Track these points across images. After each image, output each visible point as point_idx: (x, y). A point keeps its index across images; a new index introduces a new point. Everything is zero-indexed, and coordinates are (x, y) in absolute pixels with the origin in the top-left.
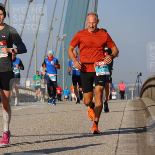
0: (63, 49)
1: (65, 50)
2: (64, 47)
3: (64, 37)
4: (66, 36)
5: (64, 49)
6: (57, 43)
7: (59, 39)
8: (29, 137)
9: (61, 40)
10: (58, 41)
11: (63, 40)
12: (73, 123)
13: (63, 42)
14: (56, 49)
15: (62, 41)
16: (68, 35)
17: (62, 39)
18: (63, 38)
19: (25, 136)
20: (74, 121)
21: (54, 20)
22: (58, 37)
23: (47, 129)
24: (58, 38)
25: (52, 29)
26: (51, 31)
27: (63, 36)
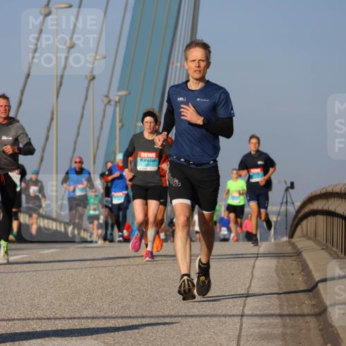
0: (118, 125)
1: (122, 126)
2: (120, 121)
3: (120, 96)
4: (126, 95)
5: (120, 125)
6: (104, 111)
7: (109, 101)
8: (38, 321)
9: (113, 103)
10: (106, 105)
11: (118, 104)
12: (137, 292)
13: (118, 109)
14: (102, 123)
15: (116, 105)
16: (129, 93)
17: (116, 102)
18: (117, 99)
19: (28, 319)
20: (141, 288)
21: (98, 57)
22: (107, 96)
23: (78, 304)
24: (106, 100)
25: (94, 78)
26: (92, 83)
27: (117, 95)
